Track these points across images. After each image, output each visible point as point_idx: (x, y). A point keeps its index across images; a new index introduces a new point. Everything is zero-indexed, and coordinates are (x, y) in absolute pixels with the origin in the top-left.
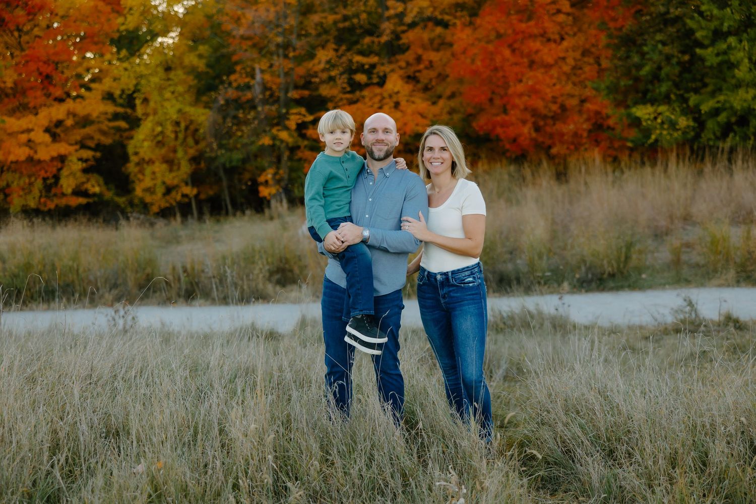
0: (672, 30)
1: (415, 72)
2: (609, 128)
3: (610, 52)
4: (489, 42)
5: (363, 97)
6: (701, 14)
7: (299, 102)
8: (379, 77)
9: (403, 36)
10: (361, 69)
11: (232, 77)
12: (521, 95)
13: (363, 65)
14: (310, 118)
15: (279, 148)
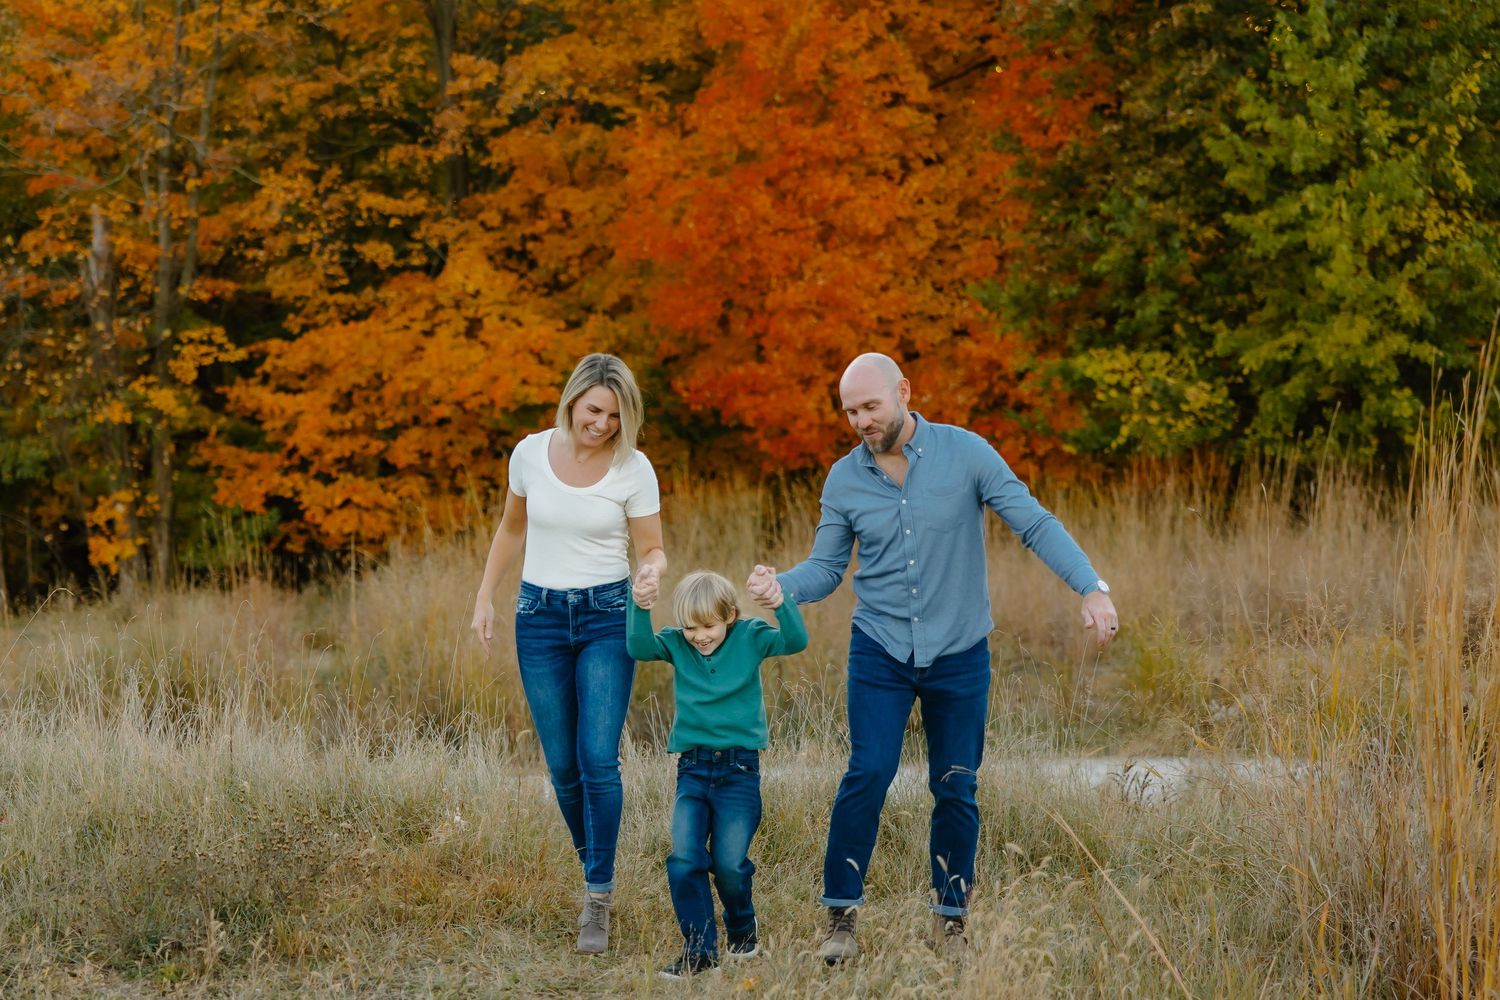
0: (1173, 162)
1: (524, 239)
2: (1020, 407)
3: (1024, 211)
4: (715, 172)
5: (384, 304)
6: (1238, 126)
7: (205, 311)
8: (427, 250)
9: (492, 143)
10: (378, 228)
11: (29, 240)
12: (797, 313)
13: (387, 218)
14: (240, 354)
15: (150, 433)
